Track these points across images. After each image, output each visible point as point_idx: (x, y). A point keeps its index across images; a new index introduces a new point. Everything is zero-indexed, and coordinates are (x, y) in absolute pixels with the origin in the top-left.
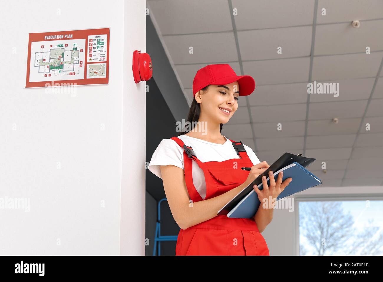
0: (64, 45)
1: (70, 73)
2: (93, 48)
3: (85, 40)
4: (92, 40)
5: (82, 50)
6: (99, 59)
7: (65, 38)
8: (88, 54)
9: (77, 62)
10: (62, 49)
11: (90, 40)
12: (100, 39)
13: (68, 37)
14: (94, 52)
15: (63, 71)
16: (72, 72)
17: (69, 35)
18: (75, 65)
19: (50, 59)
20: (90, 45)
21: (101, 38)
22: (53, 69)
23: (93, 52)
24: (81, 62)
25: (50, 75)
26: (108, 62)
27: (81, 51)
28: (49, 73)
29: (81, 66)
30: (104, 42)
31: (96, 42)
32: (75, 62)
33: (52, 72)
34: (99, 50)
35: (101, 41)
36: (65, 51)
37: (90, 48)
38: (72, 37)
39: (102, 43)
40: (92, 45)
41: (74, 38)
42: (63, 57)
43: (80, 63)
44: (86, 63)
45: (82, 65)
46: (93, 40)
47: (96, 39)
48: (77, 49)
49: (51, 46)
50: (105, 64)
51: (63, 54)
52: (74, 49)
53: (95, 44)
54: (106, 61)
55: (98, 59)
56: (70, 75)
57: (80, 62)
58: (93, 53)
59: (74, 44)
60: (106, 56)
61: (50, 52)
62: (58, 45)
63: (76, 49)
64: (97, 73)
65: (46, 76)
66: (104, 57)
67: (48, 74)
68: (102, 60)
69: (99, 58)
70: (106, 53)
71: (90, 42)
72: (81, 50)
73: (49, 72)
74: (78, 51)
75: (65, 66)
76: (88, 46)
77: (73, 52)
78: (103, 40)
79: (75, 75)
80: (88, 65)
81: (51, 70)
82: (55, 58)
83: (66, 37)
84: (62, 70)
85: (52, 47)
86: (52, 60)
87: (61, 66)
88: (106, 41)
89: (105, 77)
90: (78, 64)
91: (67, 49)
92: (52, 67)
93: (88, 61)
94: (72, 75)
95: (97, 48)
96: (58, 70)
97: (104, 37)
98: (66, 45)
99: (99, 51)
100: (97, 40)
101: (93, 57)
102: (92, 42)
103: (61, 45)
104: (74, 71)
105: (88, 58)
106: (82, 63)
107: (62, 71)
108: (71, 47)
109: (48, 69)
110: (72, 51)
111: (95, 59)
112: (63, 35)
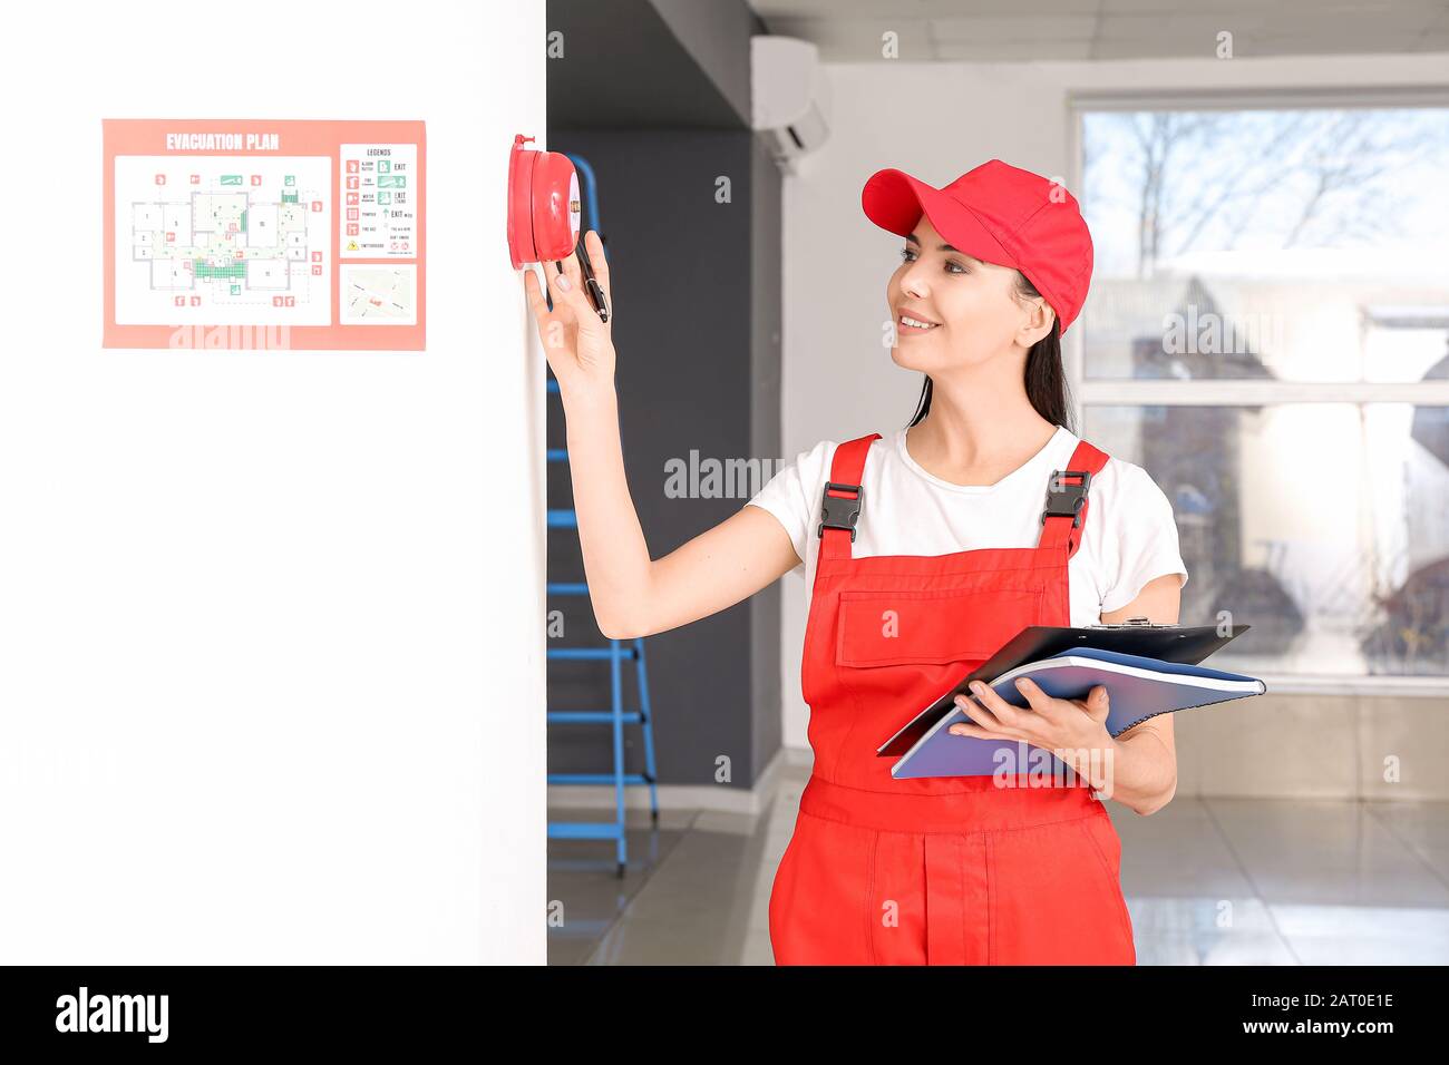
0: (247, 181)
1: (275, 298)
2: (361, 198)
3: (326, 161)
4: (357, 162)
5: (317, 206)
6: (387, 248)
7: (249, 147)
8: (344, 222)
9: (302, 255)
10: (238, 193)
11: (349, 162)
12: (388, 163)
13: (260, 145)
14: (368, 214)
15: (247, 288)
16: (284, 294)
17: (266, 137)
18: (292, 264)
19: (194, 233)
20: (349, 187)
21: (394, 159)
22: (207, 279)
23: (361, 214)
24: (316, 255)
25: (196, 301)
26: (420, 261)
27: (314, 210)
28: (193, 293)
29: (317, 271)
30: (404, 178)
31: (373, 175)
32: (292, 255)
33: (204, 287)
34: (384, 207)
35: (394, 173)
36: (250, 204)
37: (351, 198)
38: (277, 148)
39: (397, 178)
40: (357, 187)
41: (284, 150)
42: (244, 227)
43: (314, 260)
44: (337, 261)
45: (320, 267)
46: (361, 166)
47: (375, 159)
48: (300, 201)
49: (196, 179)
50: (413, 268)
51: (244, 216)
52: (285, 198)
53: (369, 180)
54: (414, 256)
55: (382, 246)
56: (275, 305)
57: (314, 253)
58: (363, 222)
59: (287, 178)
60: (413, 235)
61: (191, 204)
62: (224, 178)
63: (294, 199)
64: (378, 304)
65: (180, 302)
66: (407, 238)
67: (188, 295)
68: (400, 250)
69: (388, 243)
70: (413, 223)
71: (349, 170)
72: (314, 203)
73: (193, 288)
74: (305, 206)
75: (255, 269)
76: (344, 190)
77: (283, 211)
78: (399, 167)
79: (293, 305)
80: (344, 268)
81: (199, 281)
82: (212, 232)
83: (253, 145)
84: (241, 282)
85: (197, 182)
86: (201, 240)
87: (237, 269)
88: (411, 173)
89: (411, 320)
90: (306, 260)
91: (257, 194)
92: (202, 269)
93: (344, 254)
94: (284, 308)
95: (376, 198)
96: (225, 284)
97: (404, 153)
98: (256, 180)
99: (386, 211)
100: (375, 166)
101: (364, 237)
102: (357, 171)
103: (236, 177)
104: (288, 288)
105: (345, 240)
106: (321, 260)
107: (243, 287)
108: (272, 190)
109: (185, 277)
110: (281, 205)
111: (372, 246)
112: (241, 136)
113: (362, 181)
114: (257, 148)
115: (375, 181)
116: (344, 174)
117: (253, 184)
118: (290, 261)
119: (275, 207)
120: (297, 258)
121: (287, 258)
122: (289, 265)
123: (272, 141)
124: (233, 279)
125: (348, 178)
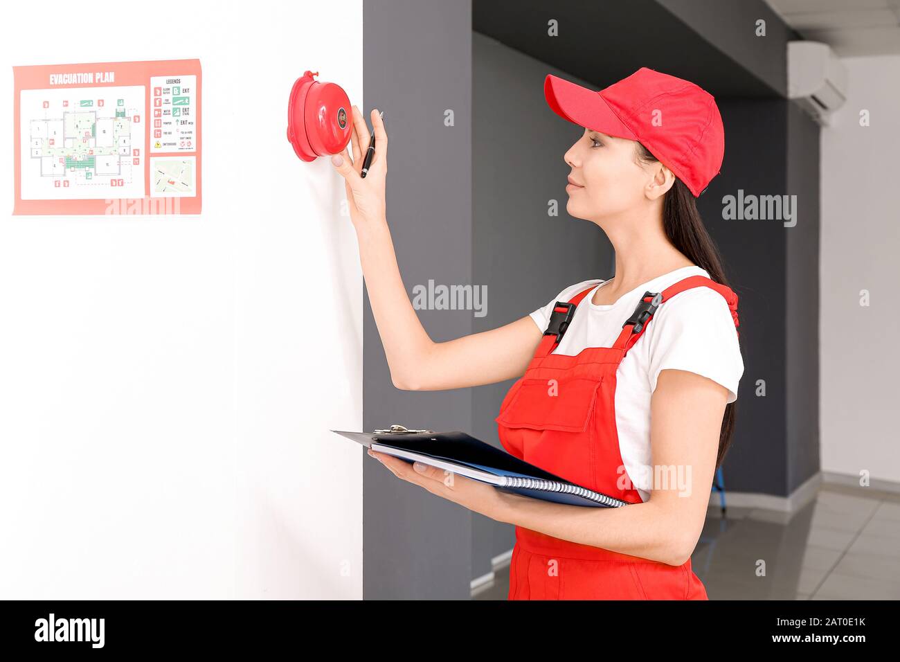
0: (95, 103)
1: (112, 180)
2: (163, 112)
3: (142, 89)
4: (160, 89)
5: (136, 119)
6: (178, 146)
7: (97, 81)
8: (152, 129)
9: (127, 151)
10: (90, 112)
11: (155, 89)
12: (179, 88)
13: (104, 79)
14: (167, 123)
15: (96, 175)
16: (117, 177)
17: (107, 74)
18: (122, 157)
19: (65, 139)
20: (155, 106)
21: (182, 86)
22: (73, 169)
23: (162, 123)
24: (136, 152)
25: (66, 184)
26: (198, 154)
27: (135, 121)
28: (65, 178)
29: (136, 162)
30: (188, 98)
31: (170, 97)
32: (122, 152)
33: (71, 175)
34: (177, 118)
35: (182, 95)
36: (97, 119)
37: (157, 113)
38: (113, 81)
39: (184, 98)
40: (160, 105)
41: (117, 83)
42: (94, 134)
43: (135, 155)
44: (149, 155)
45: (138, 159)
46: (162, 91)
47: (170, 86)
48: (127, 115)
49: (66, 104)
50: (193, 159)
51: (94, 127)
52: (118, 114)
53: (167, 100)
54: (194, 150)
55: (175, 144)
56: (112, 185)
57: (134, 150)
58: (164, 128)
59: (119, 101)
60: (193, 136)
61: (63, 120)
62: (82, 102)
63: (123, 114)
64: (173, 183)
65: (57, 184)
66: (190, 138)
67: (62, 179)
68: (186, 147)
69: (179, 142)
70: (193, 128)
71: (156, 95)
72: (135, 117)
73: (64, 175)
74: (129, 118)
75: (100, 161)
76: (152, 108)
77: (117, 123)
78: (185, 91)
79: (122, 185)
80: (152, 159)
81: (68, 170)
82: (76, 138)
83: (99, 80)
84: (92, 170)
85: (67, 105)
86: (69, 143)
87: (90, 162)
88: (192, 95)
89: (193, 194)
90: (129, 155)
91: (102, 112)
92: (70, 163)
93: (153, 150)
94: (117, 186)
95: (171, 112)
96: (82, 172)
97: (188, 81)
98: (101, 103)
99: (177, 121)
100: (171, 91)
101: (164, 139)
102: (160, 95)
103: (89, 101)
104: (119, 174)
105: (153, 141)
106: (138, 155)
107: (93, 174)
108: (110, 109)
109: (60, 168)
110: (115, 119)
111: (170, 144)
112: (92, 74)
113: (163, 101)
114: (102, 81)
115: (171, 101)
116: (152, 97)
117: (99, 105)
118: (120, 156)
119: (112, 121)
120: (125, 153)
121: (119, 154)
122: (120, 159)
123: (110, 77)
124: (87, 168)
125: (155, 100)
